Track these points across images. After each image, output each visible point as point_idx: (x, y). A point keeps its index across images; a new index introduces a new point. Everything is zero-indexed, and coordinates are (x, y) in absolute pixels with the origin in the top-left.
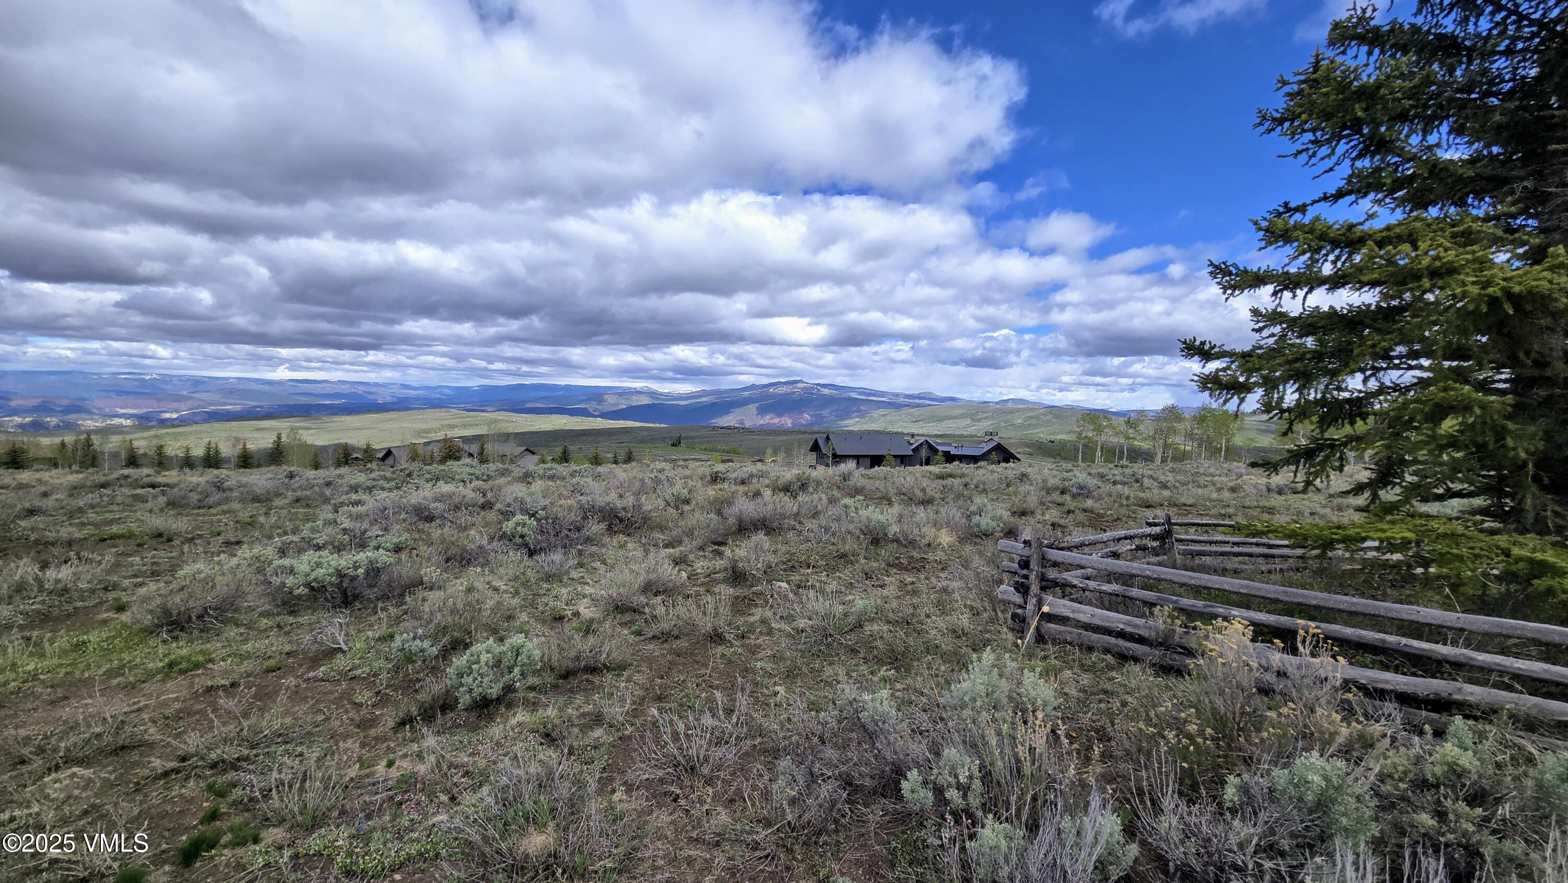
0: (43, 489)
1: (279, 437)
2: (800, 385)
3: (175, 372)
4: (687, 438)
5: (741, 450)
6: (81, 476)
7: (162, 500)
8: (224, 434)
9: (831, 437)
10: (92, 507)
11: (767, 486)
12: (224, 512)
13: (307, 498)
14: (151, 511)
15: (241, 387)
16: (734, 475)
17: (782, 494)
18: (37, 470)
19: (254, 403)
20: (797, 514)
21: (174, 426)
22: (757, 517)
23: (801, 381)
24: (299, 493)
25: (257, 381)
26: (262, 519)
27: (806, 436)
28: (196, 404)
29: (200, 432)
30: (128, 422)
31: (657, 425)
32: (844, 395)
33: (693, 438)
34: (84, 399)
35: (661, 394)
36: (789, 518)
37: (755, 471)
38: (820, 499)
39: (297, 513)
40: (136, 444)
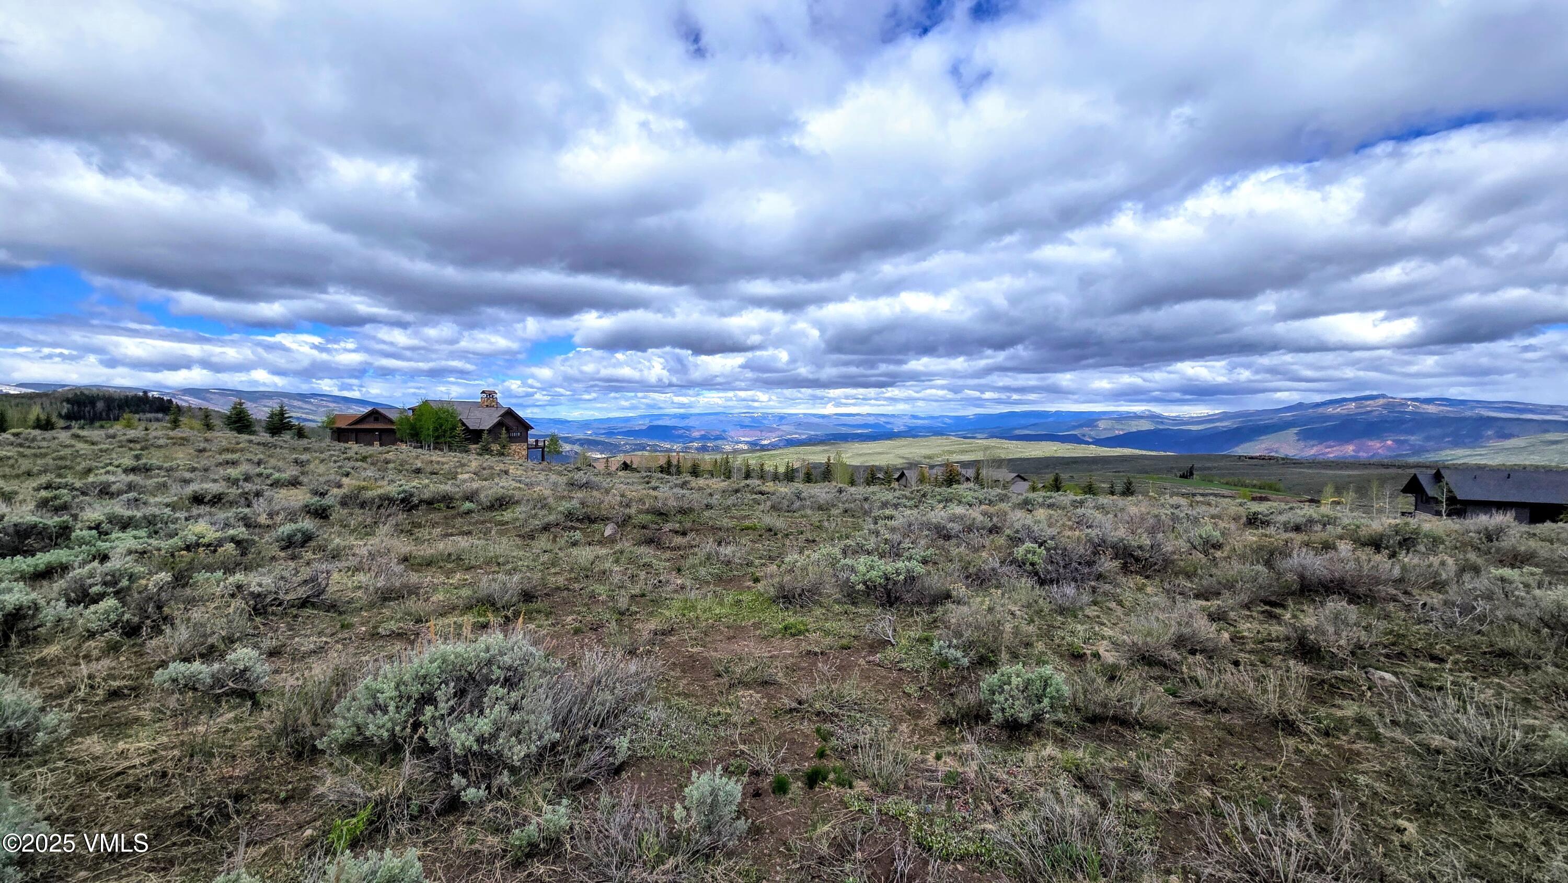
0: (709, 491)
1: (829, 460)
2: (1381, 401)
3: (770, 411)
4: (1201, 469)
5: (1281, 486)
6: (726, 483)
7: (769, 503)
8: (795, 456)
9: (1442, 472)
10: (734, 505)
11: (1341, 538)
12: (803, 516)
13: (851, 510)
14: (763, 511)
15: (805, 421)
16: (1282, 518)
17: (1369, 550)
18: (706, 479)
19: (813, 433)
20: (1401, 580)
21: (768, 450)
22: (1329, 577)
23: (1384, 396)
24: (847, 505)
25: (814, 415)
26: (826, 524)
27: (1392, 471)
28: (780, 433)
29: (782, 454)
30: (746, 447)
31: (1163, 453)
32: (1468, 413)
33: (1209, 469)
34: (724, 431)
35: (1167, 418)
36: (1385, 583)
37: (1315, 516)
38: (1443, 563)
39: (847, 522)
40: (750, 462)
